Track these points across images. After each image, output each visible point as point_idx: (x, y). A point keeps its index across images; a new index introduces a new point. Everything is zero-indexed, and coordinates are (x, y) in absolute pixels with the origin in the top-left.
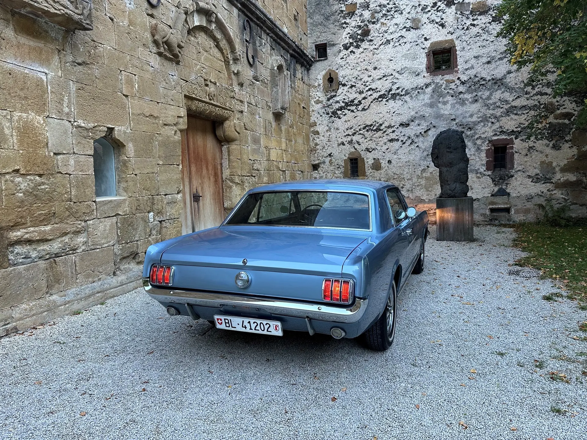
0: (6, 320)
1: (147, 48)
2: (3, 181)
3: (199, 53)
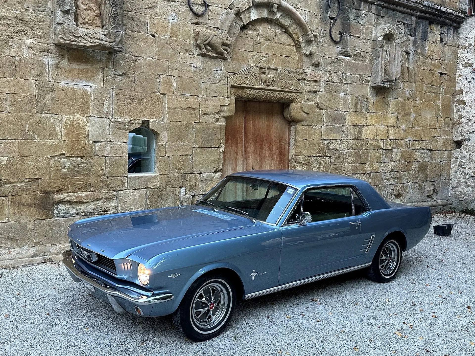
0: (45, 253)
1: (189, 52)
2: (52, 162)
3: (259, 43)
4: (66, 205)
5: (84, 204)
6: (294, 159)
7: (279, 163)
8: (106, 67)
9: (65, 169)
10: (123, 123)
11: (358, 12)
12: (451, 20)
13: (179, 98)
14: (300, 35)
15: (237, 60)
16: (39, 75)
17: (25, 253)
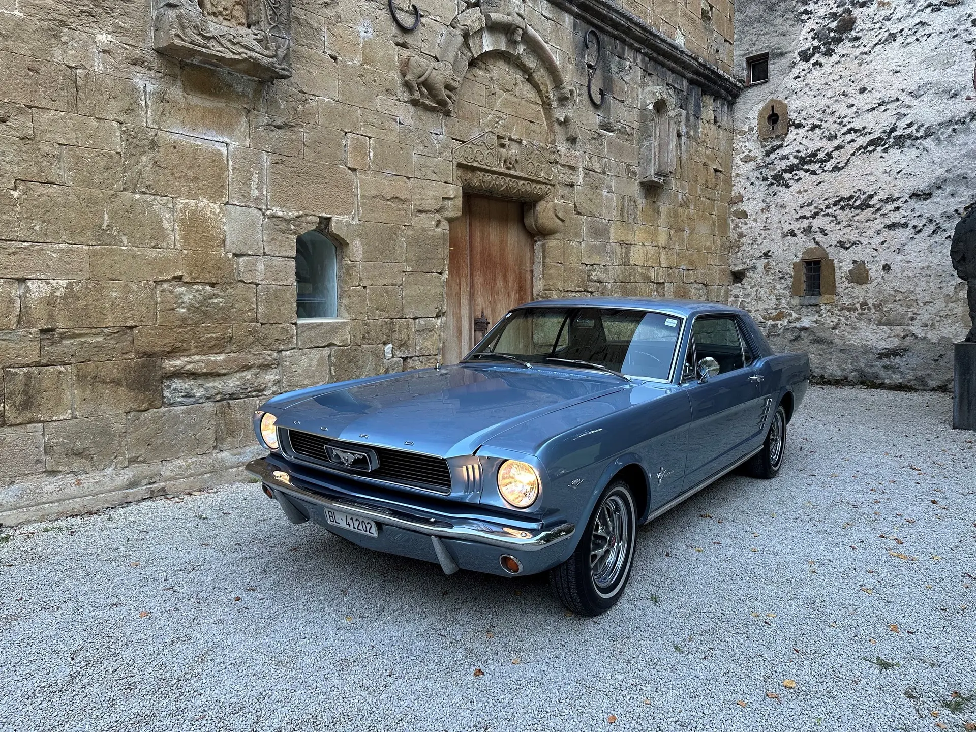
0: (151, 478)
1: (393, 95)
2: (158, 292)
3: (493, 94)
4: (187, 380)
5: (219, 378)
6: (542, 297)
8: (254, 109)
9: (183, 308)
10: (286, 220)
11: (622, 62)
12: (726, 89)
13: (379, 178)
14: (550, 88)
15: (464, 118)
16: (128, 111)
17: (112, 480)
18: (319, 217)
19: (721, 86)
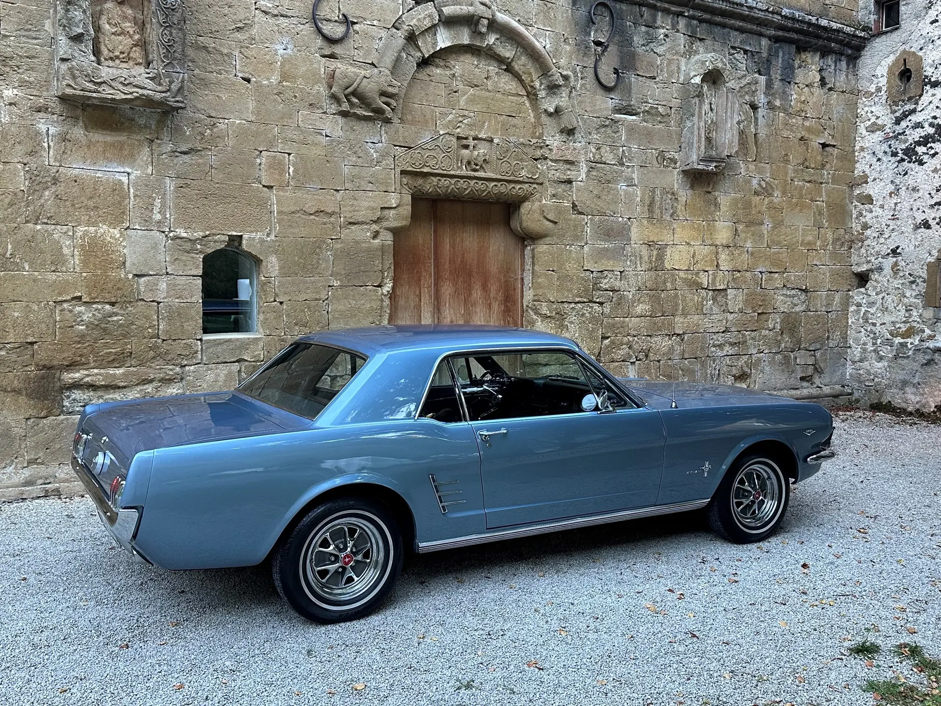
0: (46, 478)
1: (318, 108)
2: (57, 311)
3: (455, 92)
4: (86, 391)
5: (120, 390)
6: (531, 308)
7: (503, 316)
8: (157, 139)
9: (82, 325)
10: (191, 240)
11: (651, 30)
12: (840, 42)
13: (299, 194)
14: (535, 77)
15: (413, 122)
16: (32, 153)
17: (9, 478)
18: (228, 235)
19: (829, 39)
